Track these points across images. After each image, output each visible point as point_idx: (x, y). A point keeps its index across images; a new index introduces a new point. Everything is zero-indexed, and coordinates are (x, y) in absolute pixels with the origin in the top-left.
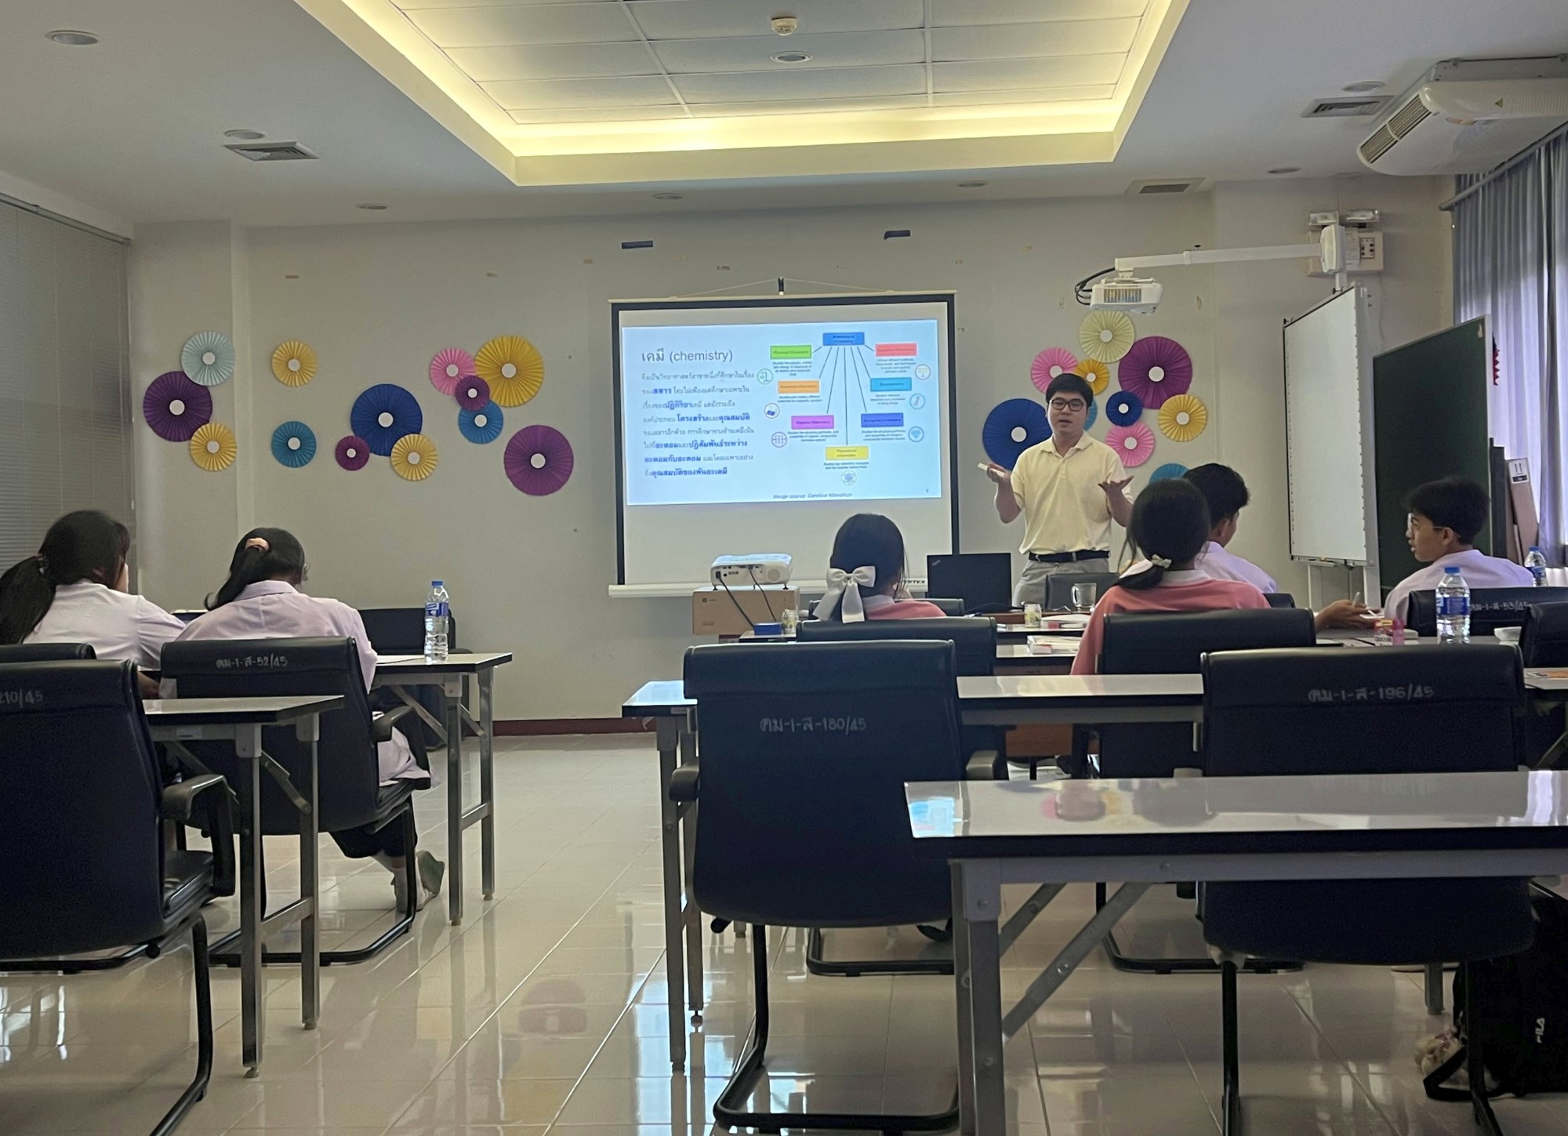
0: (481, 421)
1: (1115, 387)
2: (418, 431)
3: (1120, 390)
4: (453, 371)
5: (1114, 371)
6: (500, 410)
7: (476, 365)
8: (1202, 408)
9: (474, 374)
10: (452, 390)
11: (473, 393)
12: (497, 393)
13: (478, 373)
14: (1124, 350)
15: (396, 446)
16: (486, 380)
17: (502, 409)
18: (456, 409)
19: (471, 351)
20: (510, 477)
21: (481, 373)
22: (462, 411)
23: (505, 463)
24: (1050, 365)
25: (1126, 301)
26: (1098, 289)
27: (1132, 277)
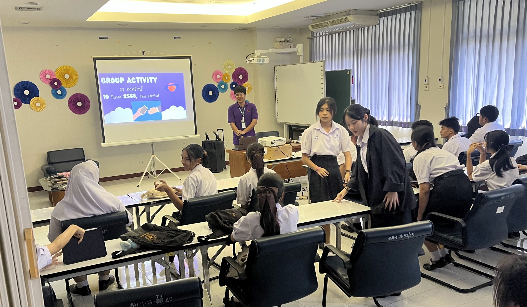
0: (59, 92)
1: (232, 81)
2: (38, 96)
3: (233, 81)
4: (48, 76)
5: (231, 76)
7: (56, 75)
8: (251, 85)
10: (48, 82)
11: (56, 84)
12: (63, 84)
13: (56, 77)
14: (233, 71)
15: (31, 101)
16: (59, 79)
17: (66, 88)
18: (51, 89)
19: (53, 70)
20: (71, 109)
21: (58, 77)
22: (52, 89)
23: (68, 105)
24: (217, 75)
25: (262, 62)
26: (255, 59)
27: (260, 55)
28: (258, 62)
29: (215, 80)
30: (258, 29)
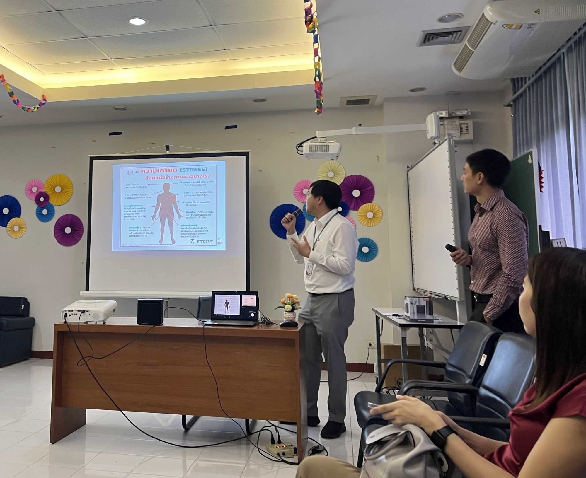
0: (45, 212)
2: (19, 216)
4: (35, 189)
6: (53, 207)
7: (44, 187)
8: (380, 210)
9: (43, 191)
10: (34, 199)
11: (42, 199)
12: (52, 200)
13: (45, 190)
14: (341, 181)
15: (9, 222)
16: (48, 194)
17: (55, 207)
18: (35, 206)
19: (44, 181)
20: (56, 237)
21: (47, 190)
22: (37, 207)
23: (54, 231)
24: (303, 188)
25: (321, 152)
26: (306, 145)
27: (325, 140)
28: (312, 152)
29: (298, 198)
30: (387, 100)
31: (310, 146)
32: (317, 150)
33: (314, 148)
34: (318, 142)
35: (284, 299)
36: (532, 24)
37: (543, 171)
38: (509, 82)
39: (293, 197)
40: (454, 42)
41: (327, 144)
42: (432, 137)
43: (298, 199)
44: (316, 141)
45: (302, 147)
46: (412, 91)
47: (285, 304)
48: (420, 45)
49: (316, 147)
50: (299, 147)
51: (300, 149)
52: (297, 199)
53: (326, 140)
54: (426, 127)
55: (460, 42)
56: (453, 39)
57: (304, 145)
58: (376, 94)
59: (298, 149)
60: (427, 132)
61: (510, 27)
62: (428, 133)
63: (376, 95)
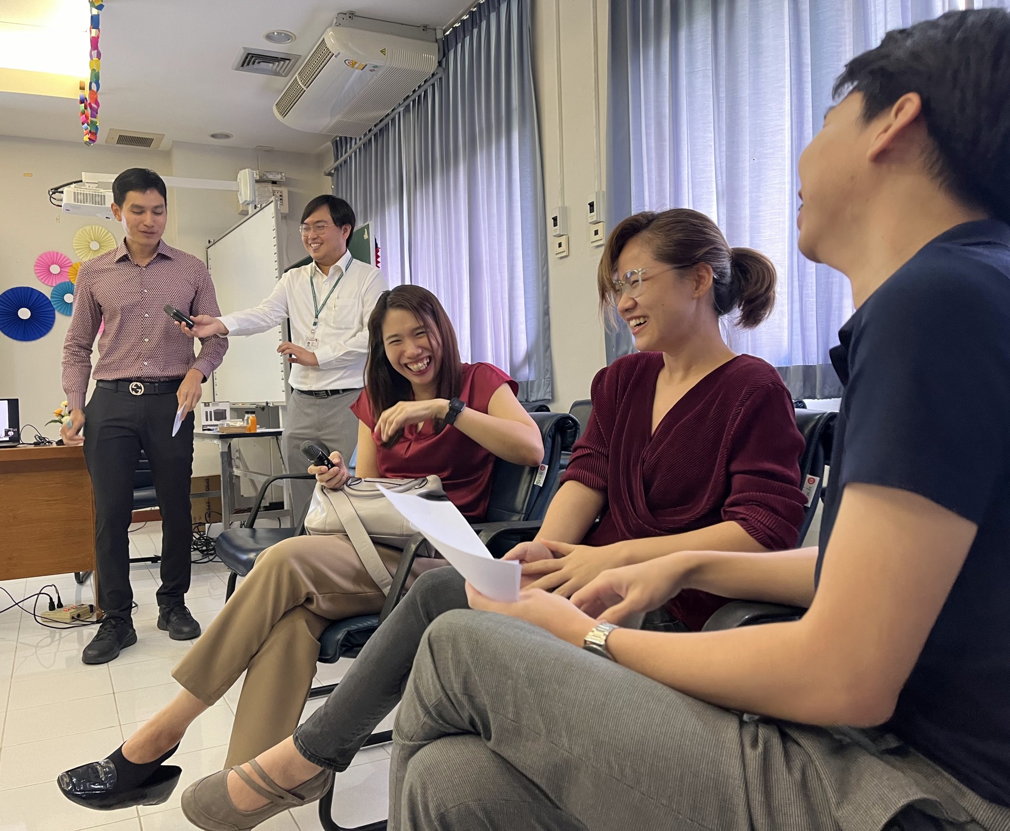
24: (50, 264)
25: (93, 204)
26: (68, 191)
27: (96, 187)
28: (78, 202)
29: (42, 279)
30: (177, 144)
31: (75, 193)
32: (87, 202)
33: (80, 197)
34: (85, 189)
35: (59, 409)
36: (376, 67)
37: (379, 248)
38: (329, 144)
39: (34, 276)
40: (277, 74)
41: (101, 193)
42: (246, 201)
43: (43, 281)
44: (82, 187)
45: (62, 192)
46: (213, 136)
47: (63, 417)
48: (237, 69)
49: (84, 197)
50: (54, 193)
51: (56, 195)
52: (40, 280)
53: (98, 187)
54: (238, 186)
55: (286, 76)
56: (278, 70)
57: (65, 189)
58: (162, 133)
59: (52, 196)
60: (239, 193)
61: (353, 64)
62: (240, 195)
63: (164, 135)
